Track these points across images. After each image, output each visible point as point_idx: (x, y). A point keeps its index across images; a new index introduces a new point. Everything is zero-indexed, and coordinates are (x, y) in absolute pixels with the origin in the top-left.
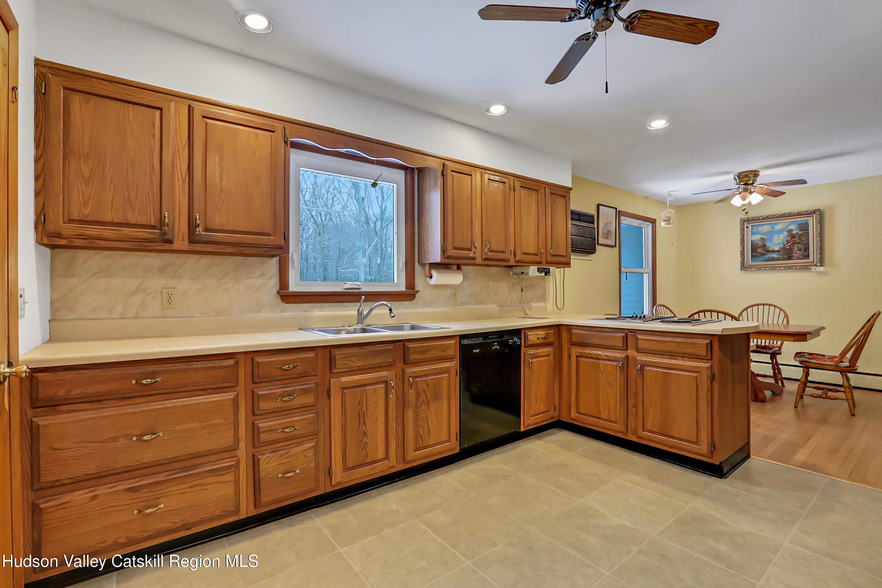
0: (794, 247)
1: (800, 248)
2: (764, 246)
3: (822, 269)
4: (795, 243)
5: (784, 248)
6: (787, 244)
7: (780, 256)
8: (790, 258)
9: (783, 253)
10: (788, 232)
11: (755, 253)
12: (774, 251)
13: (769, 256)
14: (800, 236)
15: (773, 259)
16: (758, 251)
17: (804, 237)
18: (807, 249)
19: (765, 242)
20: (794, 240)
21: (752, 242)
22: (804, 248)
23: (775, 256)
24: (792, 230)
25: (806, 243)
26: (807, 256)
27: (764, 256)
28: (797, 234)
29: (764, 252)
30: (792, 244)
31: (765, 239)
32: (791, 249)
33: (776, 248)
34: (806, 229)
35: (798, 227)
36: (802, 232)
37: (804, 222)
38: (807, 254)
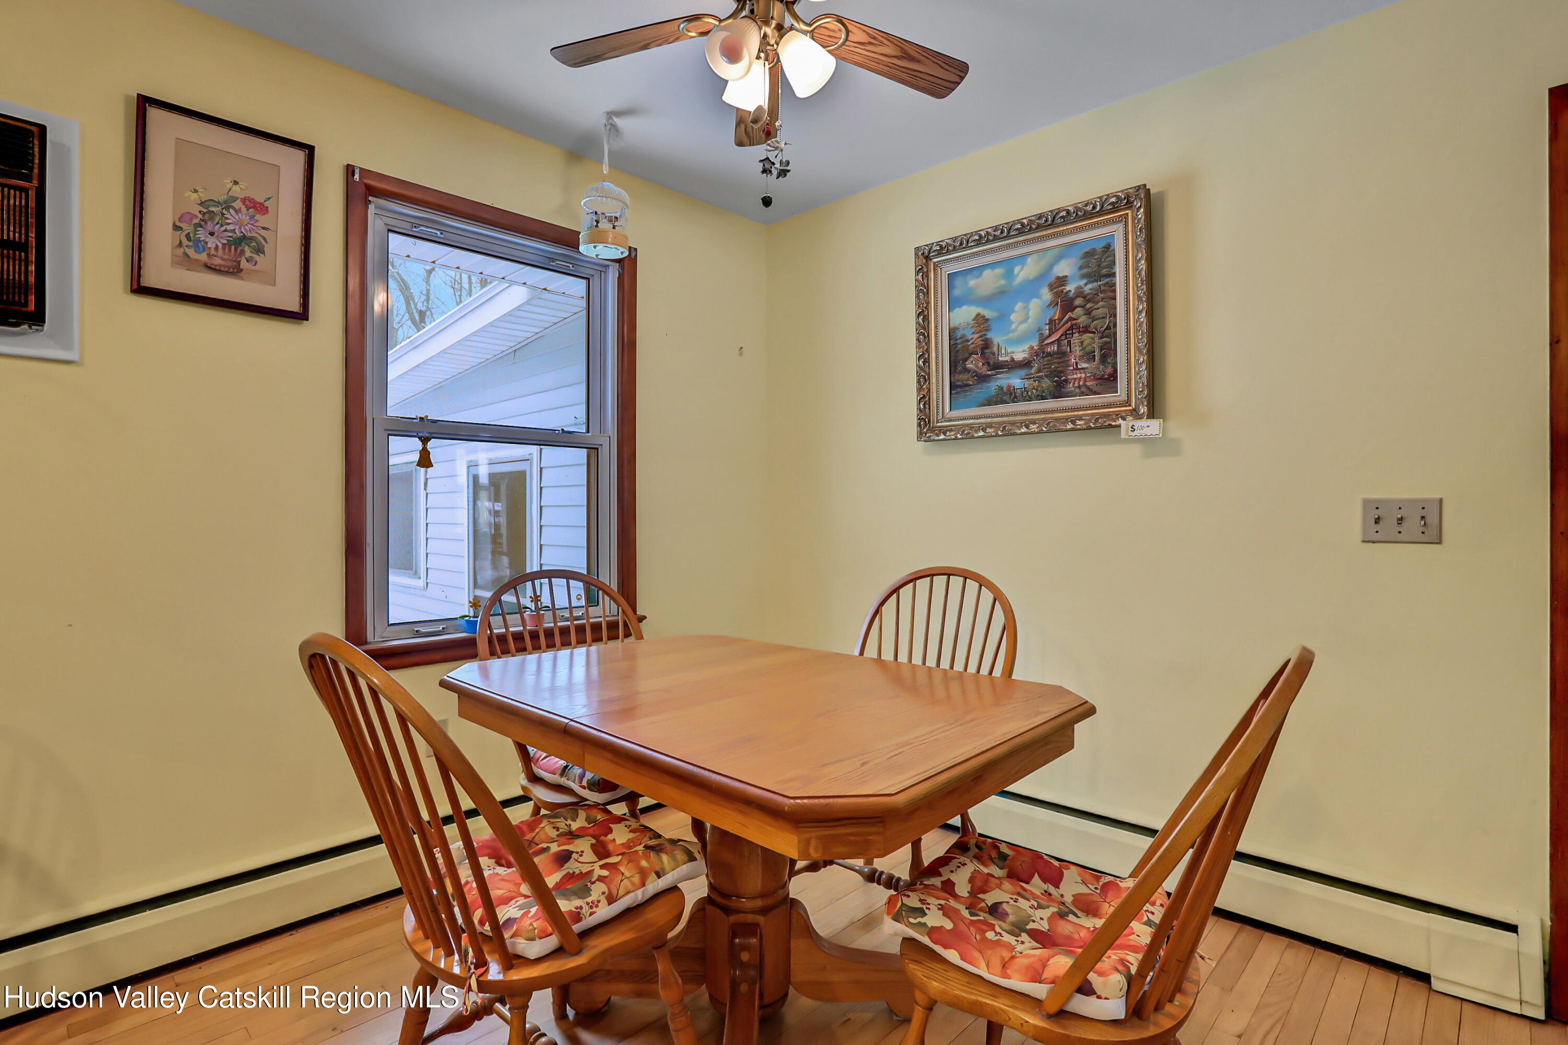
0: (1069, 343)
1: (1088, 349)
2: (986, 344)
3: (1152, 427)
4: (1075, 328)
5: (1040, 353)
6: (1050, 335)
7: (1031, 381)
8: (1059, 391)
9: (1039, 371)
10: (1051, 288)
11: (960, 373)
12: (1013, 366)
13: (999, 383)
14: (1089, 301)
15: (1009, 396)
16: (970, 365)
17: (1101, 303)
18: (1108, 352)
19: (987, 330)
20: (1071, 319)
21: (952, 331)
22: (1101, 349)
23: (1016, 381)
24: (1062, 281)
25: (1108, 328)
26: (1109, 381)
27: (985, 385)
28: (1080, 293)
29: (984, 370)
30: (1065, 334)
31: (987, 320)
32: (1062, 355)
33: (1020, 353)
34: (1104, 271)
35: (1081, 268)
36: (1095, 285)
37: (1099, 246)
38: (1109, 370)
